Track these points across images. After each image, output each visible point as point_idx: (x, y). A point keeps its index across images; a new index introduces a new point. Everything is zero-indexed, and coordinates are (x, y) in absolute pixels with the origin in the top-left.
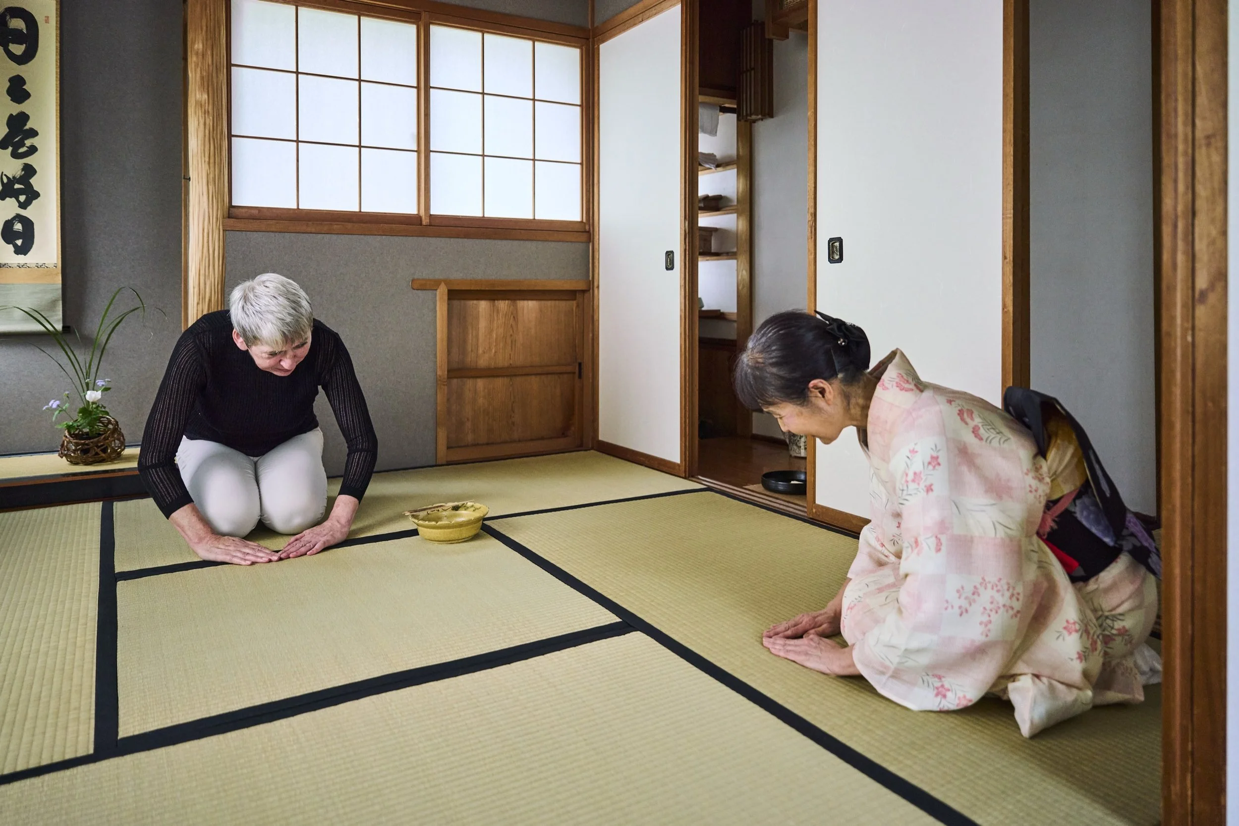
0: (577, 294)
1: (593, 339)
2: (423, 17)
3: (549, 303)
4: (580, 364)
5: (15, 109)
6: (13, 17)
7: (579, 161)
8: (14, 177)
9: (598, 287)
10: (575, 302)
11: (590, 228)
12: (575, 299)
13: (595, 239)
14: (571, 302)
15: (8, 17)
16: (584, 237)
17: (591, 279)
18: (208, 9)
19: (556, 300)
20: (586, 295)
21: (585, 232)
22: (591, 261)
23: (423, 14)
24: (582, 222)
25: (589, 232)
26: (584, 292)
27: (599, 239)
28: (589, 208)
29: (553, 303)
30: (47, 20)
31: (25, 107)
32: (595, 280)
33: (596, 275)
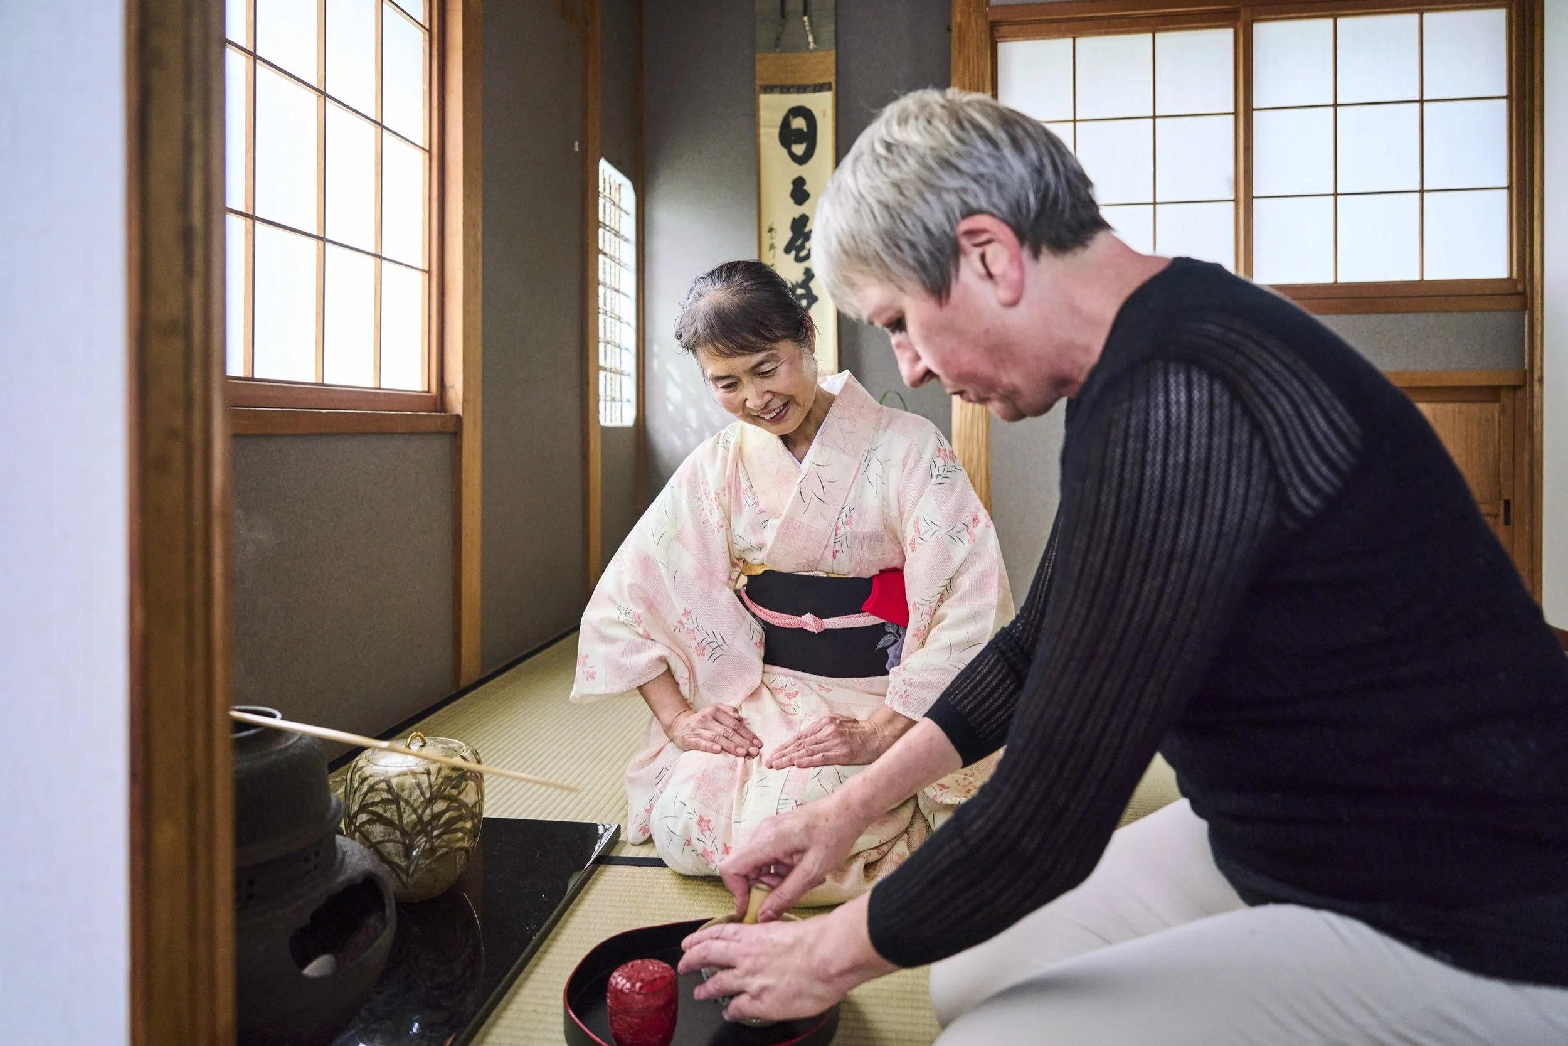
0: (1502, 394)
1: (1531, 464)
2: (1242, 17)
3: (1449, 407)
4: (1507, 503)
5: (797, 211)
6: (795, 116)
7: (1505, 183)
8: (797, 283)
9: (1541, 380)
10: (1497, 405)
11: (1525, 289)
12: (1499, 401)
13: (1535, 306)
14: (1490, 406)
15: (791, 118)
16: (1515, 302)
17: (1526, 367)
18: (971, 62)
19: (1462, 402)
20: (1520, 394)
21: (1520, 294)
22: (1526, 339)
23: (1242, 11)
24: (1510, 279)
25: (1523, 294)
26: (1515, 388)
27: (1542, 304)
28: (1525, 255)
29: (1456, 406)
30: (824, 115)
31: (804, 209)
32: (1535, 369)
33: (1537, 360)
